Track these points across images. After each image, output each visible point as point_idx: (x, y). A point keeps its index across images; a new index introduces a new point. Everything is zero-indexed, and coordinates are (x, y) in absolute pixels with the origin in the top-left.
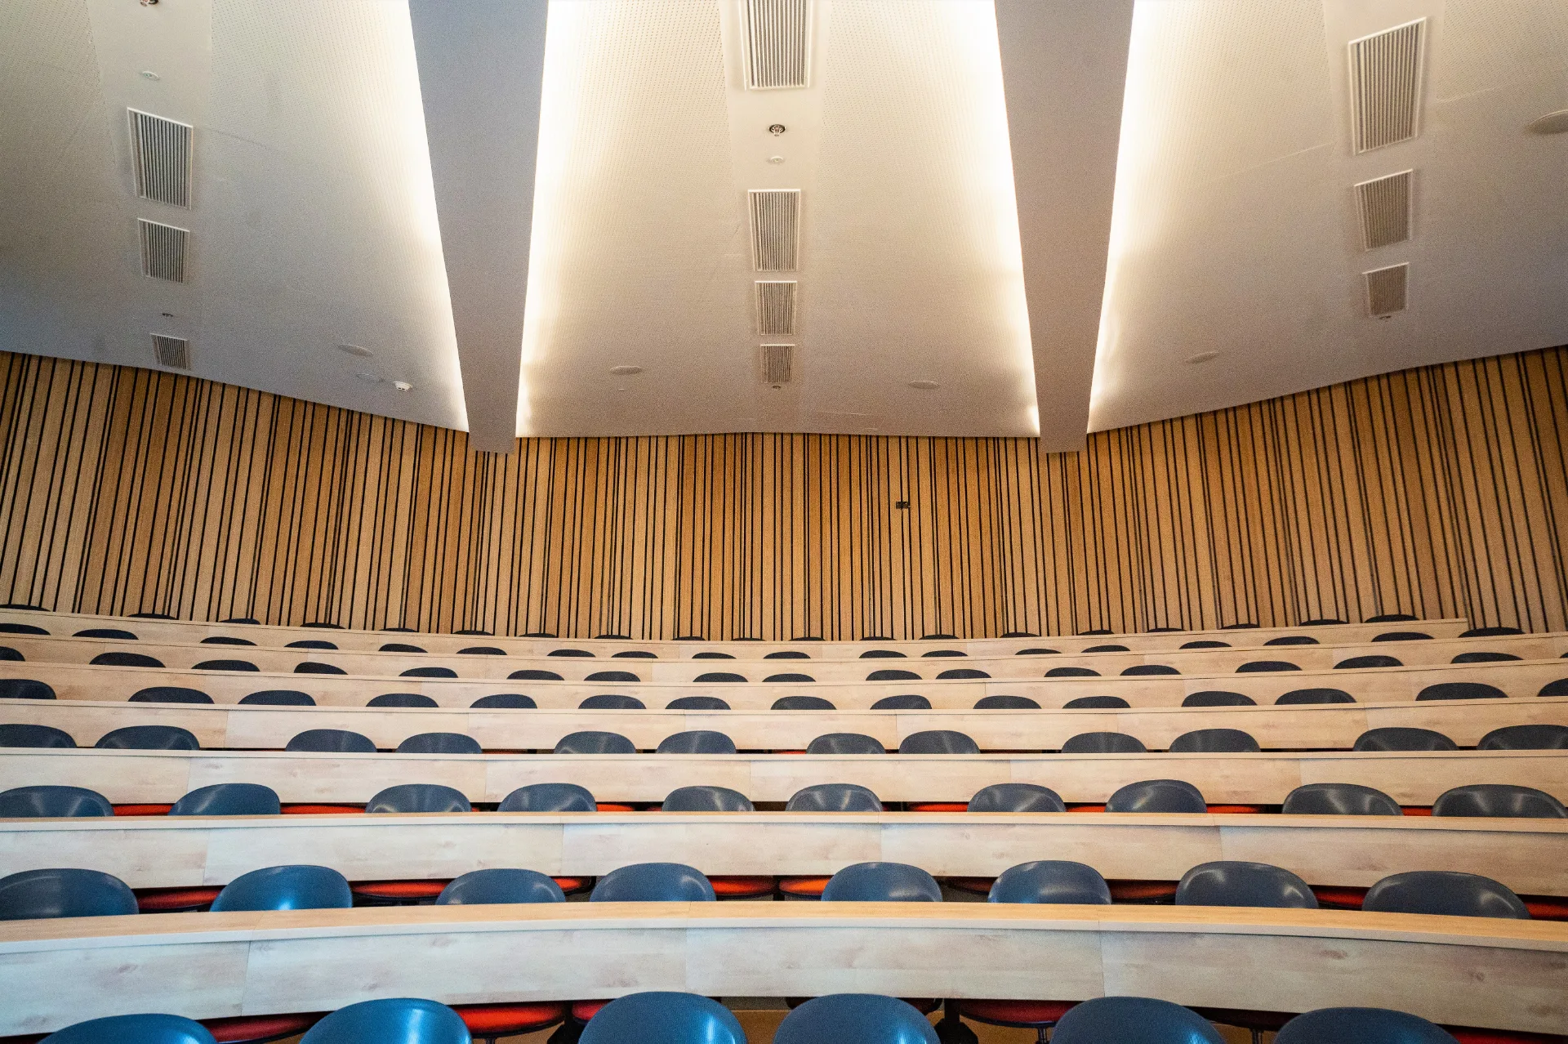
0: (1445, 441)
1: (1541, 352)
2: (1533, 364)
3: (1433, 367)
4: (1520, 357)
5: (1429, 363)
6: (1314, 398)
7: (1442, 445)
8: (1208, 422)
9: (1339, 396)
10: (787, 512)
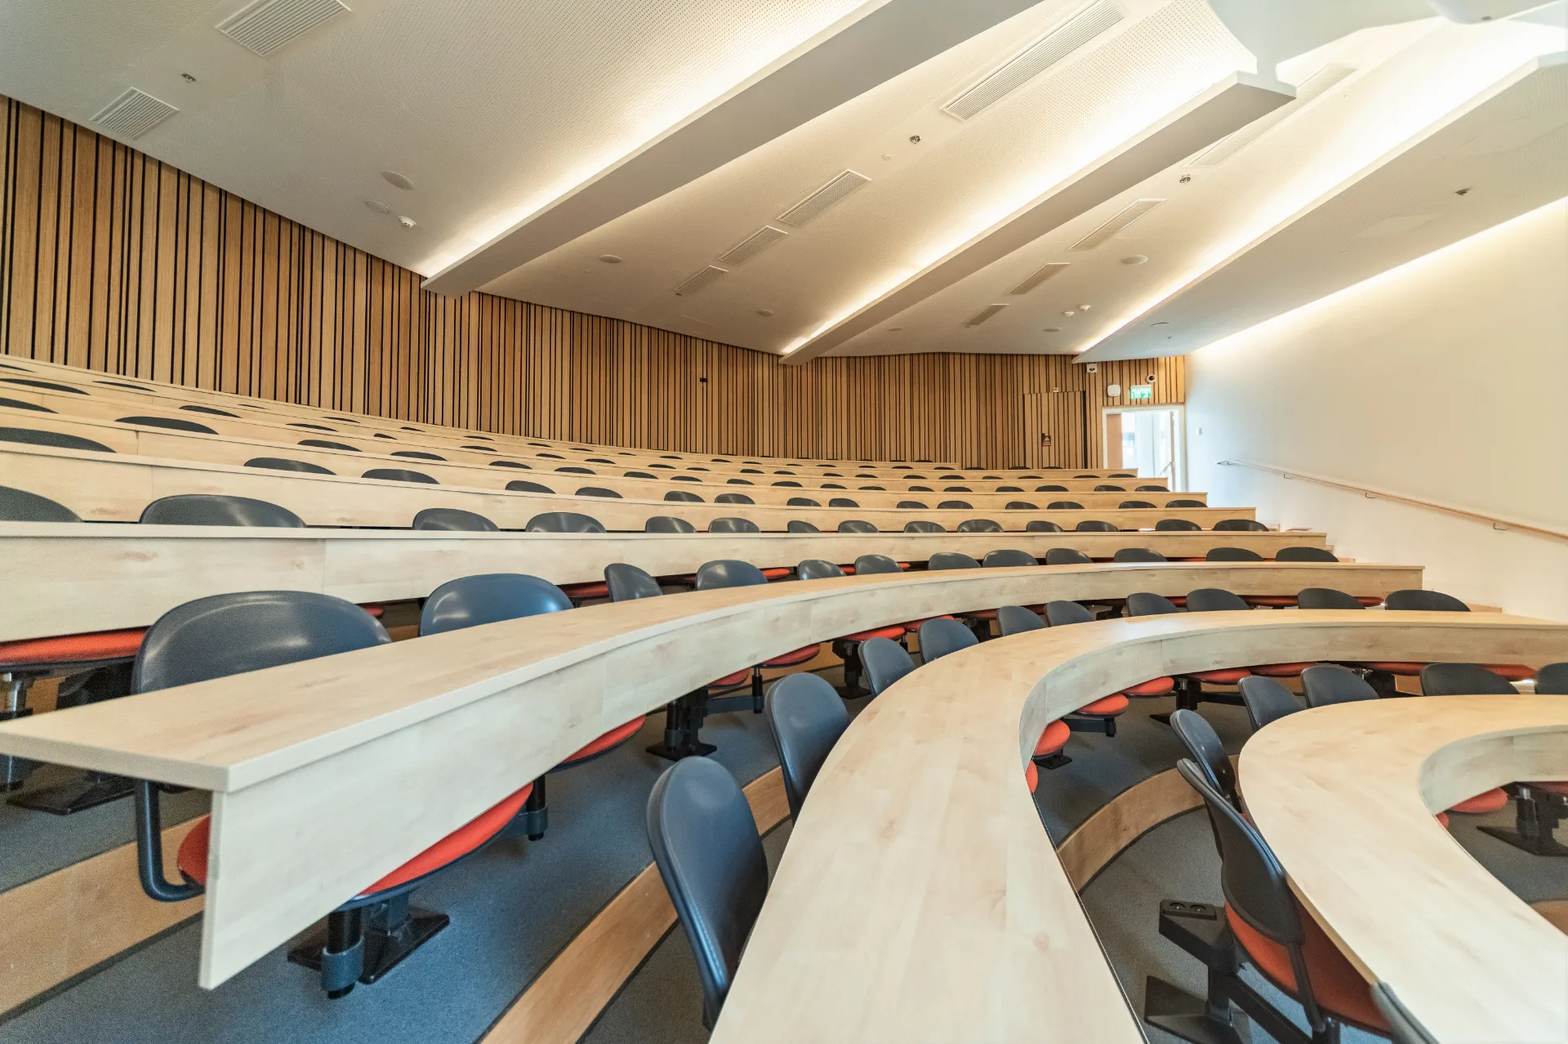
0: (946, 387)
1: (985, 355)
2: (982, 358)
3: (945, 353)
4: (978, 355)
5: (945, 351)
6: (897, 358)
7: (944, 389)
8: (852, 360)
9: (907, 358)
10: (638, 374)
